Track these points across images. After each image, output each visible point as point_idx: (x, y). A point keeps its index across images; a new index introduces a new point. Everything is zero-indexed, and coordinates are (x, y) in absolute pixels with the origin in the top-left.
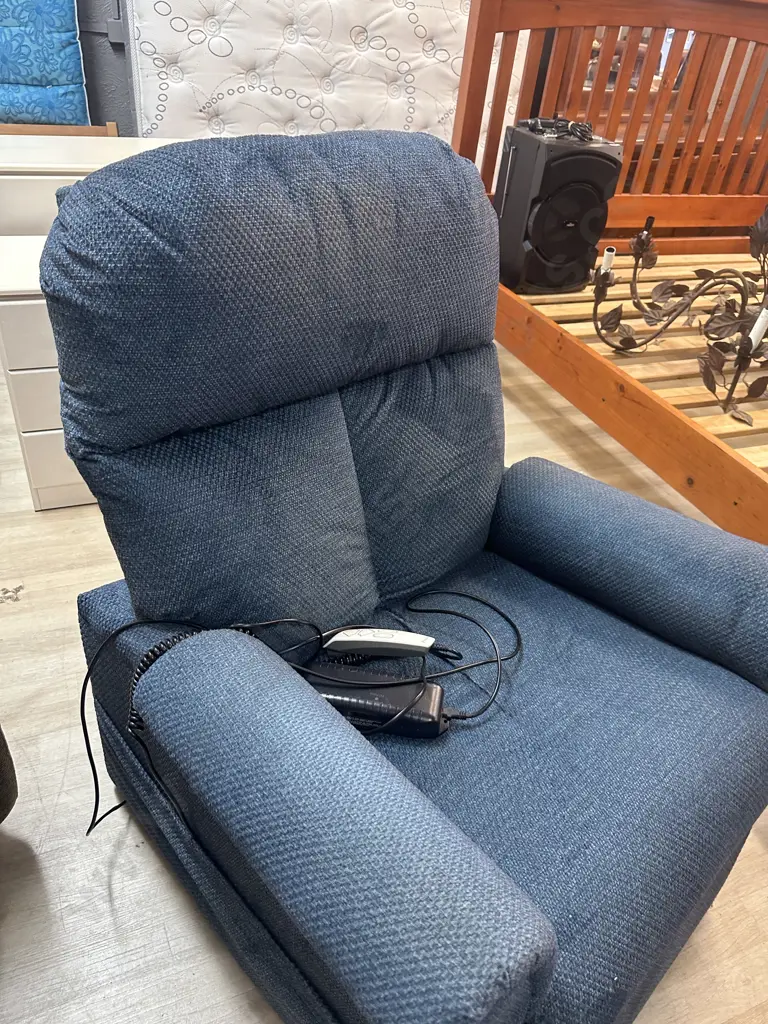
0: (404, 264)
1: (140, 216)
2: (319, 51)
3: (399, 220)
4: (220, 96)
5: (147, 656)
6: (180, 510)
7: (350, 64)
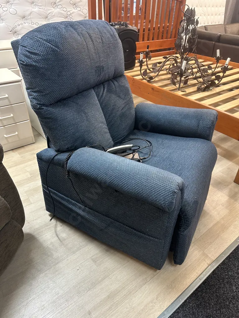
0: (105, 51)
1: (46, 41)
2: (43, 10)
3: (102, 40)
4: (16, 27)
5: (67, 159)
6: (67, 119)
7: (53, 13)
